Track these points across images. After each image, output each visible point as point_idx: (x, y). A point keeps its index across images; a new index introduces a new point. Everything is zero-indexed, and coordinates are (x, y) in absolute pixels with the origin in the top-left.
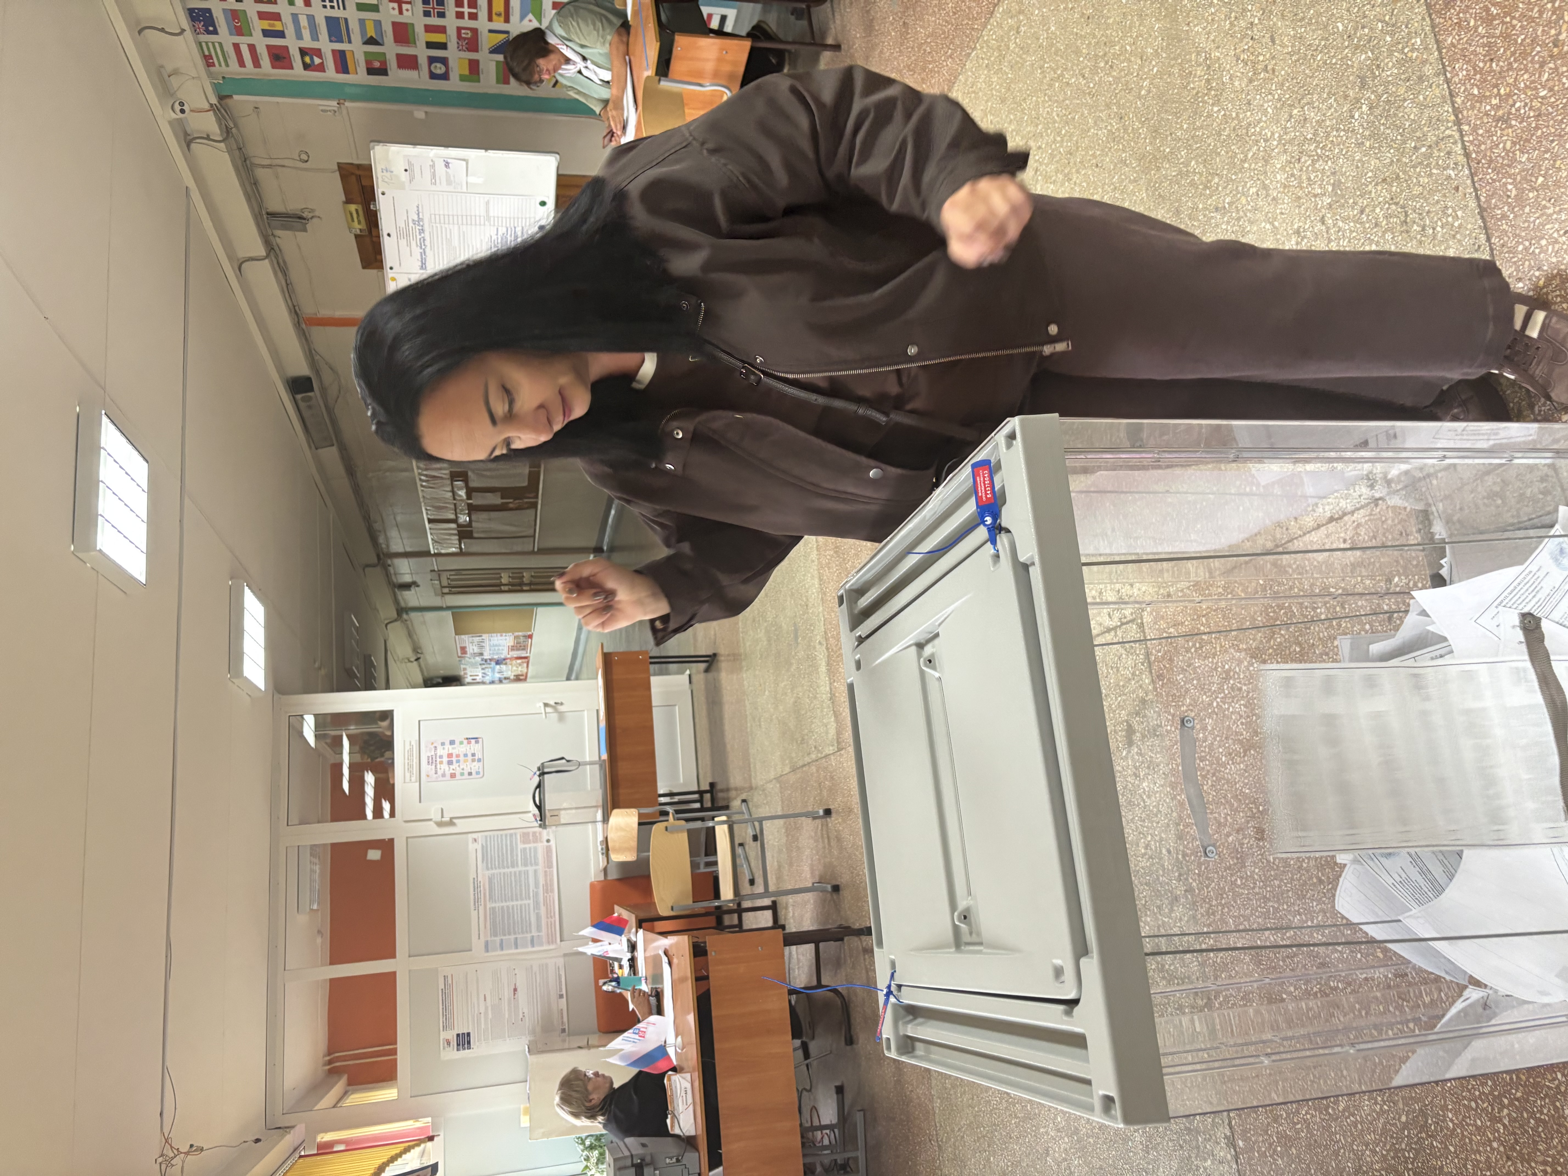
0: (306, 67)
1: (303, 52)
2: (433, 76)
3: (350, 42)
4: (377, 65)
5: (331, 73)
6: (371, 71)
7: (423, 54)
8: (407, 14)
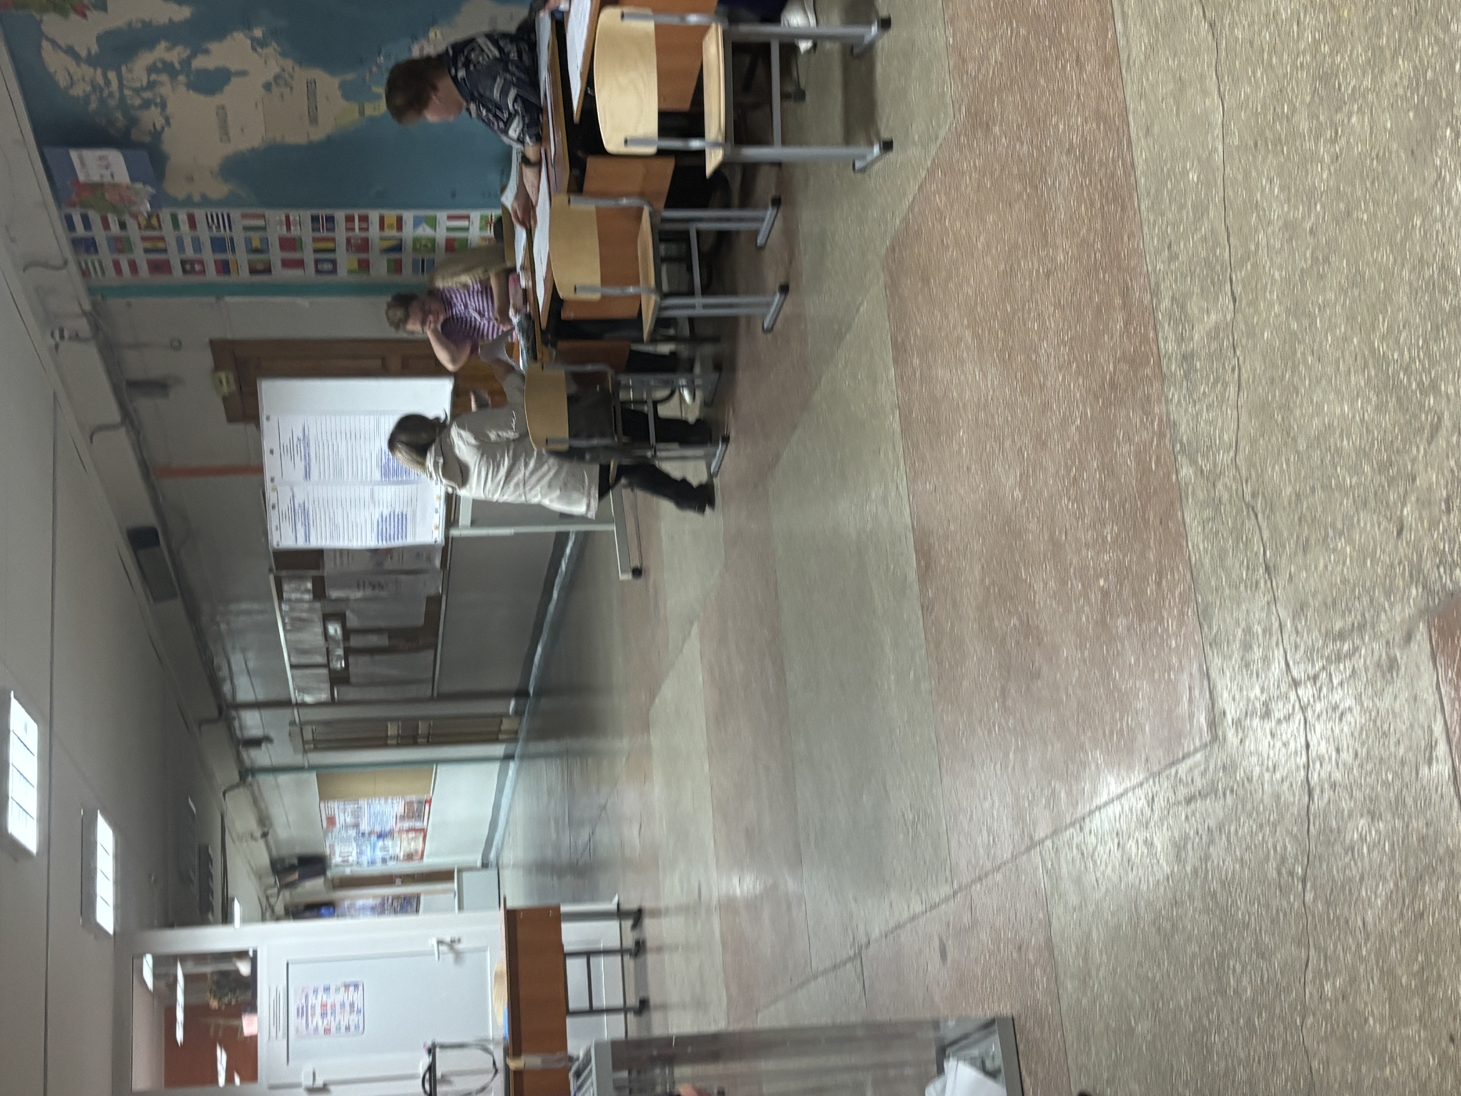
0: (185, 272)
1: (183, 263)
2: (319, 272)
3: (233, 250)
4: (260, 267)
5: (212, 275)
6: (254, 272)
7: (309, 256)
8: (295, 231)
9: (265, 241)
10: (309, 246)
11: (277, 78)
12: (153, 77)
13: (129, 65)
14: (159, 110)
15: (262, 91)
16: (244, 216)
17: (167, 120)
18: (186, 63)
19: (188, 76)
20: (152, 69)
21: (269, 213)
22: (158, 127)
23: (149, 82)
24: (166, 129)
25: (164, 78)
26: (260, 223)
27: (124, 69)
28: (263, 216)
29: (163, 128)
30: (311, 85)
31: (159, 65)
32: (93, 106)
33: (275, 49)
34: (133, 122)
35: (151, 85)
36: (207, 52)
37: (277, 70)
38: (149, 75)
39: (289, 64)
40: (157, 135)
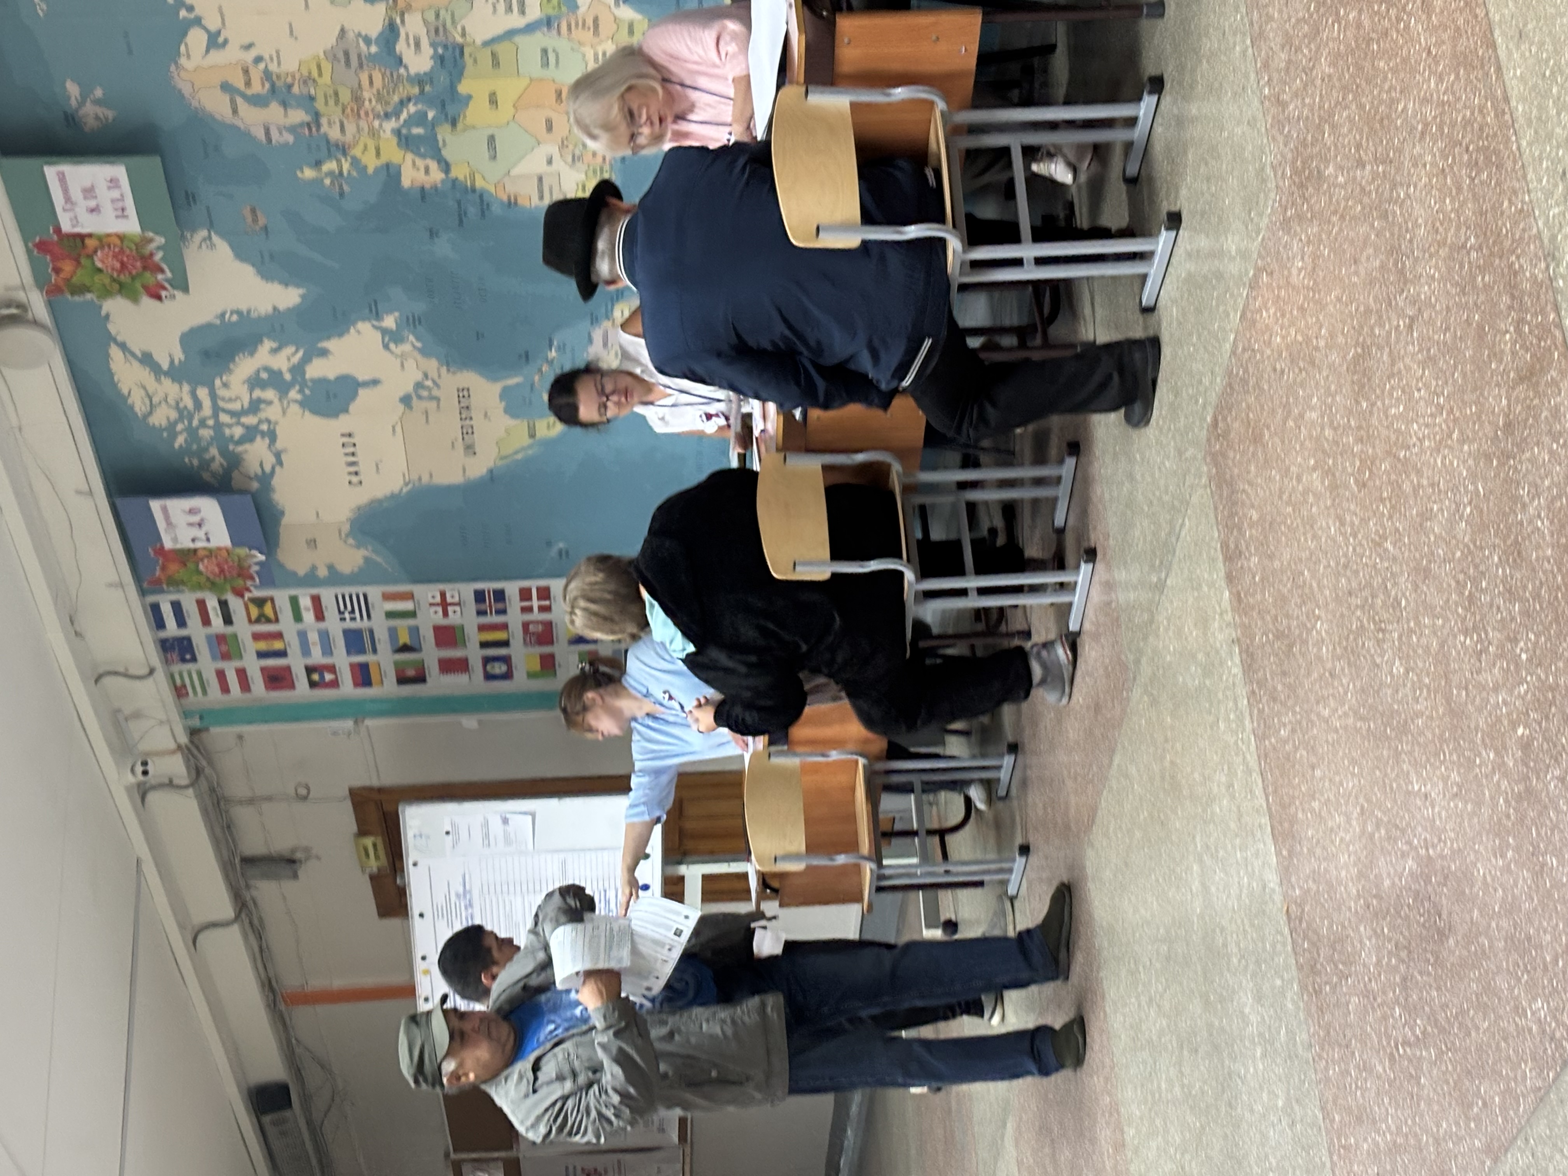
0: (313, 684)
1: (309, 670)
2: (489, 677)
3: (375, 651)
4: (411, 673)
5: (347, 687)
6: (402, 680)
7: (474, 654)
8: (455, 618)
9: (414, 631)
10: (474, 637)
11: (419, 386)
12: (257, 393)
13: (224, 378)
14: (267, 441)
15: (401, 407)
16: (387, 597)
17: (278, 455)
18: (298, 370)
19: (301, 391)
20: (255, 382)
21: (418, 590)
22: (268, 469)
23: (251, 402)
24: (278, 469)
25: (270, 394)
26: (408, 606)
27: (218, 382)
28: (410, 596)
29: (273, 468)
30: (464, 394)
31: (264, 375)
32: (180, 440)
33: (414, 346)
34: (234, 462)
35: (255, 406)
36: (324, 353)
37: (419, 376)
38: (251, 391)
39: (432, 365)
40: (266, 479)
